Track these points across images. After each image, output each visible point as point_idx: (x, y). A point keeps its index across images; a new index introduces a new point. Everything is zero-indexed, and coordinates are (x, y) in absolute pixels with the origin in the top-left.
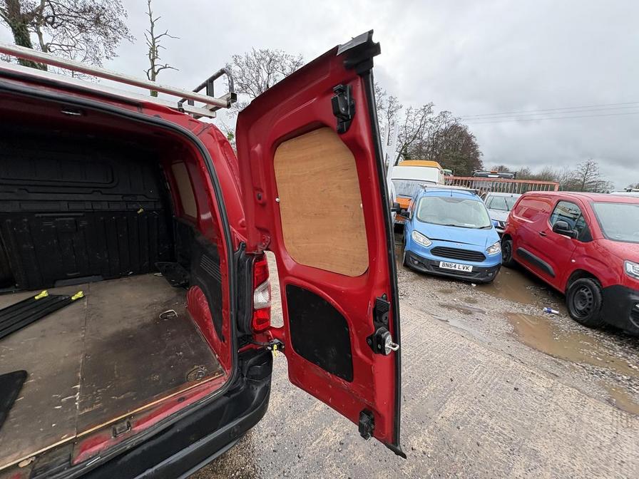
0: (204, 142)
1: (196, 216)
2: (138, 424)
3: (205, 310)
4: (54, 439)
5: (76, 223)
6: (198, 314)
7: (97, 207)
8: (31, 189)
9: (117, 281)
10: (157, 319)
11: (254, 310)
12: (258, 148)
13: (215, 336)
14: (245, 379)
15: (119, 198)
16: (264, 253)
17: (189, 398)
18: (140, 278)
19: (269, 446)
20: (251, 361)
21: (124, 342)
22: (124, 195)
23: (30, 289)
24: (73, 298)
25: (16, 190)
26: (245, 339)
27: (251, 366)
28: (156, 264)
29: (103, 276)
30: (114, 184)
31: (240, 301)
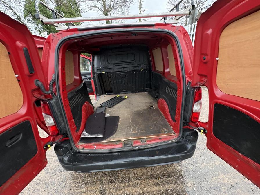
0: (178, 36)
1: (162, 71)
2: (148, 141)
3: (167, 108)
4: (128, 137)
5: (125, 74)
6: (163, 109)
7: (131, 69)
8: (116, 65)
9: (135, 94)
10: (148, 108)
11: (193, 112)
12: (210, 31)
13: (171, 119)
14: (184, 139)
15: (136, 65)
16: (200, 87)
17: (162, 139)
18: (141, 93)
19: (191, 168)
20: (188, 133)
21: (139, 114)
22: (138, 64)
23: (115, 94)
24: (125, 98)
25: (113, 65)
26: (185, 123)
27: (188, 135)
28: (145, 89)
29: (131, 92)
30: (135, 61)
31: (186, 107)
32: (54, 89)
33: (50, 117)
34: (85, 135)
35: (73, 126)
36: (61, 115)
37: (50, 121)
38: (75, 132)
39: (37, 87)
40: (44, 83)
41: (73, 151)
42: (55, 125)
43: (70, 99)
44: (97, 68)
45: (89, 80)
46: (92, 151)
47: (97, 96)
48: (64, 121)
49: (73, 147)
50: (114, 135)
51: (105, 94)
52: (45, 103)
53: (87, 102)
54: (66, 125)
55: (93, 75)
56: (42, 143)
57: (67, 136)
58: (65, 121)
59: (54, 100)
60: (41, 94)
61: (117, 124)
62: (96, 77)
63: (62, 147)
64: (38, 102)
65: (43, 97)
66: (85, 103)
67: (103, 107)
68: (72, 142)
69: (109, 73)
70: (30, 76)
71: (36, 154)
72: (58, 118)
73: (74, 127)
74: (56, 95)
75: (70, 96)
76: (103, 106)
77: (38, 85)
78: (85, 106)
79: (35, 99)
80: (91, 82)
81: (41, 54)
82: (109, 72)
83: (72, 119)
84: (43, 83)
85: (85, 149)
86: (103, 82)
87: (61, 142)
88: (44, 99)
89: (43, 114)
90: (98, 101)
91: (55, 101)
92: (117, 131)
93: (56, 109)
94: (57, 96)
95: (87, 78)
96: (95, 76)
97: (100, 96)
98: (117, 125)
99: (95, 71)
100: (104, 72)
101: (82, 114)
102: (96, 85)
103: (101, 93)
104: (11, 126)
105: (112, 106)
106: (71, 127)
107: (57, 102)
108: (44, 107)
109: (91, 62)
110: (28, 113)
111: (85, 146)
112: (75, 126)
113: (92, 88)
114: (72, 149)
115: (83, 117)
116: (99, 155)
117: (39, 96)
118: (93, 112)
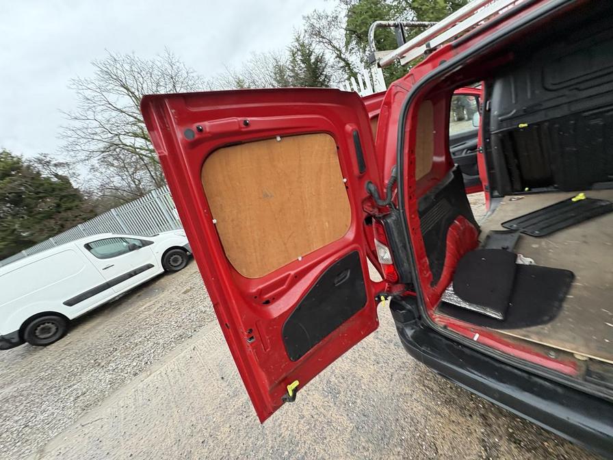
32: (394, 195)
33: (386, 248)
34: (450, 297)
35: (425, 272)
36: (404, 246)
37: (385, 254)
38: (429, 286)
39: (368, 195)
40: (379, 185)
41: (422, 322)
42: (393, 264)
43: (422, 214)
44: (500, 116)
45: (470, 154)
46: (466, 343)
47: (492, 197)
48: (408, 260)
49: (424, 316)
50: (546, 328)
51: (523, 190)
52: (378, 222)
53: (461, 217)
54: (413, 268)
55: (485, 139)
56: (373, 290)
57: (413, 290)
58: (411, 259)
59: (394, 218)
60: (373, 206)
61: (561, 295)
62: (493, 143)
63: (403, 308)
64: (368, 220)
65: (375, 212)
66: (456, 222)
67: (511, 231)
68: (422, 305)
69: (547, 124)
70: (360, 178)
71: (365, 304)
72: (398, 252)
73: (427, 275)
74: (397, 207)
75: (422, 208)
76: (510, 228)
77: (370, 190)
78: (457, 228)
79: (365, 215)
80: (475, 158)
81: (375, 128)
82: (545, 121)
83: (424, 257)
84: (377, 186)
85: (449, 328)
86: (516, 155)
87: (401, 297)
88: (377, 214)
89: (375, 240)
90: (496, 212)
91: (395, 220)
92: (557, 320)
93: (396, 234)
94: (399, 210)
95: (463, 150)
96: (489, 142)
97: (503, 197)
98: (562, 300)
99: (493, 128)
100: (526, 125)
101: (447, 248)
102: (490, 167)
103: (508, 189)
104: (339, 257)
105: (546, 231)
106: (421, 274)
107: (397, 222)
108: (377, 229)
109: (481, 100)
110: (357, 239)
111: (450, 323)
112: (430, 272)
113: (478, 174)
114: (420, 317)
115: (448, 254)
116: (487, 359)
117: (371, 209)
118: (477, 243)
